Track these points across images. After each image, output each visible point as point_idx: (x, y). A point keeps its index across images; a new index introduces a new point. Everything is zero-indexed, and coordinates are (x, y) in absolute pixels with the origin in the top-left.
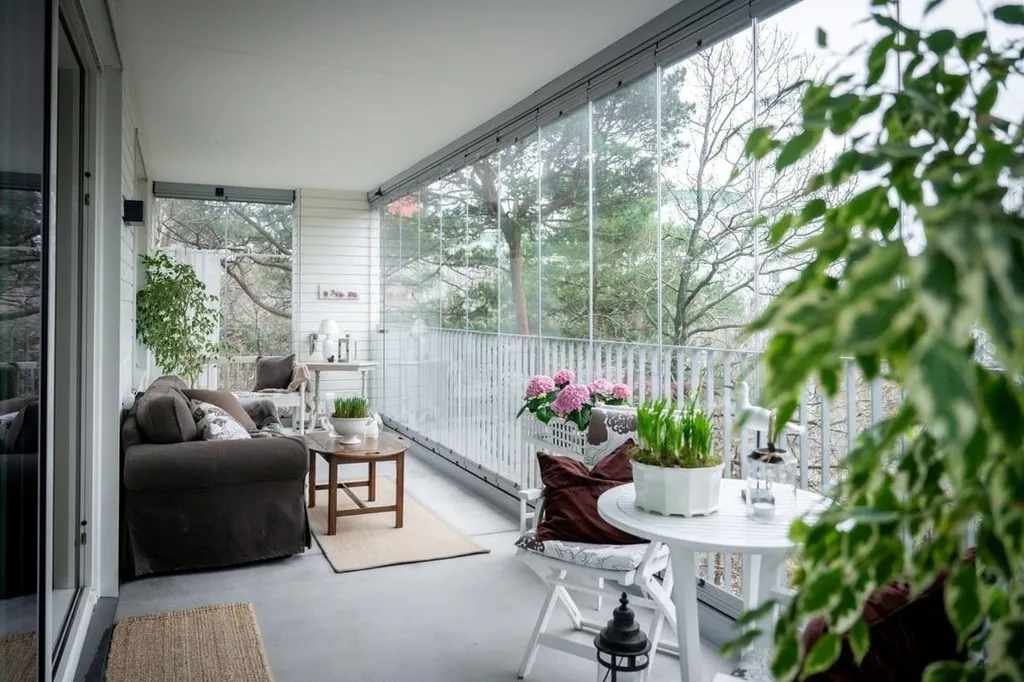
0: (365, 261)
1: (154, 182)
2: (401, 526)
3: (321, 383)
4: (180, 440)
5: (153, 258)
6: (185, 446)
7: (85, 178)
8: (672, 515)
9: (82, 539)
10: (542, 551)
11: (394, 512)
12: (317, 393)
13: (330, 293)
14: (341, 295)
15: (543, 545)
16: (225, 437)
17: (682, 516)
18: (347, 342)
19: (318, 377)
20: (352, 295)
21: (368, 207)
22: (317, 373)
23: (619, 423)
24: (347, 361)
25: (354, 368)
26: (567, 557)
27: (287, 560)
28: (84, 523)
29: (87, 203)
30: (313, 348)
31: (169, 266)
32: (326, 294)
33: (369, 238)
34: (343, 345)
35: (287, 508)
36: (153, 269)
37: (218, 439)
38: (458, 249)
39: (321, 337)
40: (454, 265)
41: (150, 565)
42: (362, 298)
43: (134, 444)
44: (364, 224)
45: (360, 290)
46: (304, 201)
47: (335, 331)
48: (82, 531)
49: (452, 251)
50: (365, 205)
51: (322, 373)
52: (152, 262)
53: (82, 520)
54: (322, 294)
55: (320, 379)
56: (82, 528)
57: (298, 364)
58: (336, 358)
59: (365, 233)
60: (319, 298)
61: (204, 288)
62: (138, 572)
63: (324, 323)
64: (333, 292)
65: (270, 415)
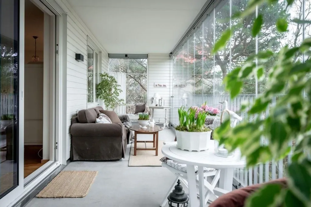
0: (168, 75)
1: (109, 54)
2: (157, 155)
3: (154, 113)
4: (86, 122)
5: (103, 74)
6: (88, 124)
7: (57, 46)
8: (185, 150)
9: (56, 148)
10: (166, 163)
11: (155, 151)
12: (153, 116)
13: (157, 85)
14: (161, 86)
15: (167, 161)
16: (101, 123)
17: (188, 151)
18: (161, 100)
19: (153, 111)
20: (164, 86)
21: (169, 58)
22: (153, 109)
23: (207, 121)
24: (161, 106)
25: (163, 108)
26: (173, 166)
27: (118, 161)
28: (57, 143)
29: (57, 53)
30: (152, 102)
31: (108, 77)
32: (156, 85)
33: (170, 68)
34: (160, 101)
35: (117, 145)
36: (103, 77)
37: (98, 123)
38: (208, 73)
39: (155, 99)
40: (207, 78)
41: (79, 158)
42: (168, 87)
43: (74, 123)
44: (168, 63)
45: (167, 84)
46: (150, 57)
47: (158, 97)
48: (56, 145)
49: (206, 74)
50: (169, 57)
51: (155, 110)
52: (103, 76)
53: (56, 142)
54: (155, 86)
55: (154, 111)
56: (56, 144)
57: (147, 106)
58: (158, 105)
59: (168, 66)
60: (154, 87)
61: (117, 83)
62: (74, 159)
63: (155, 94)
64: (158, 85)
65: (126, 119)
